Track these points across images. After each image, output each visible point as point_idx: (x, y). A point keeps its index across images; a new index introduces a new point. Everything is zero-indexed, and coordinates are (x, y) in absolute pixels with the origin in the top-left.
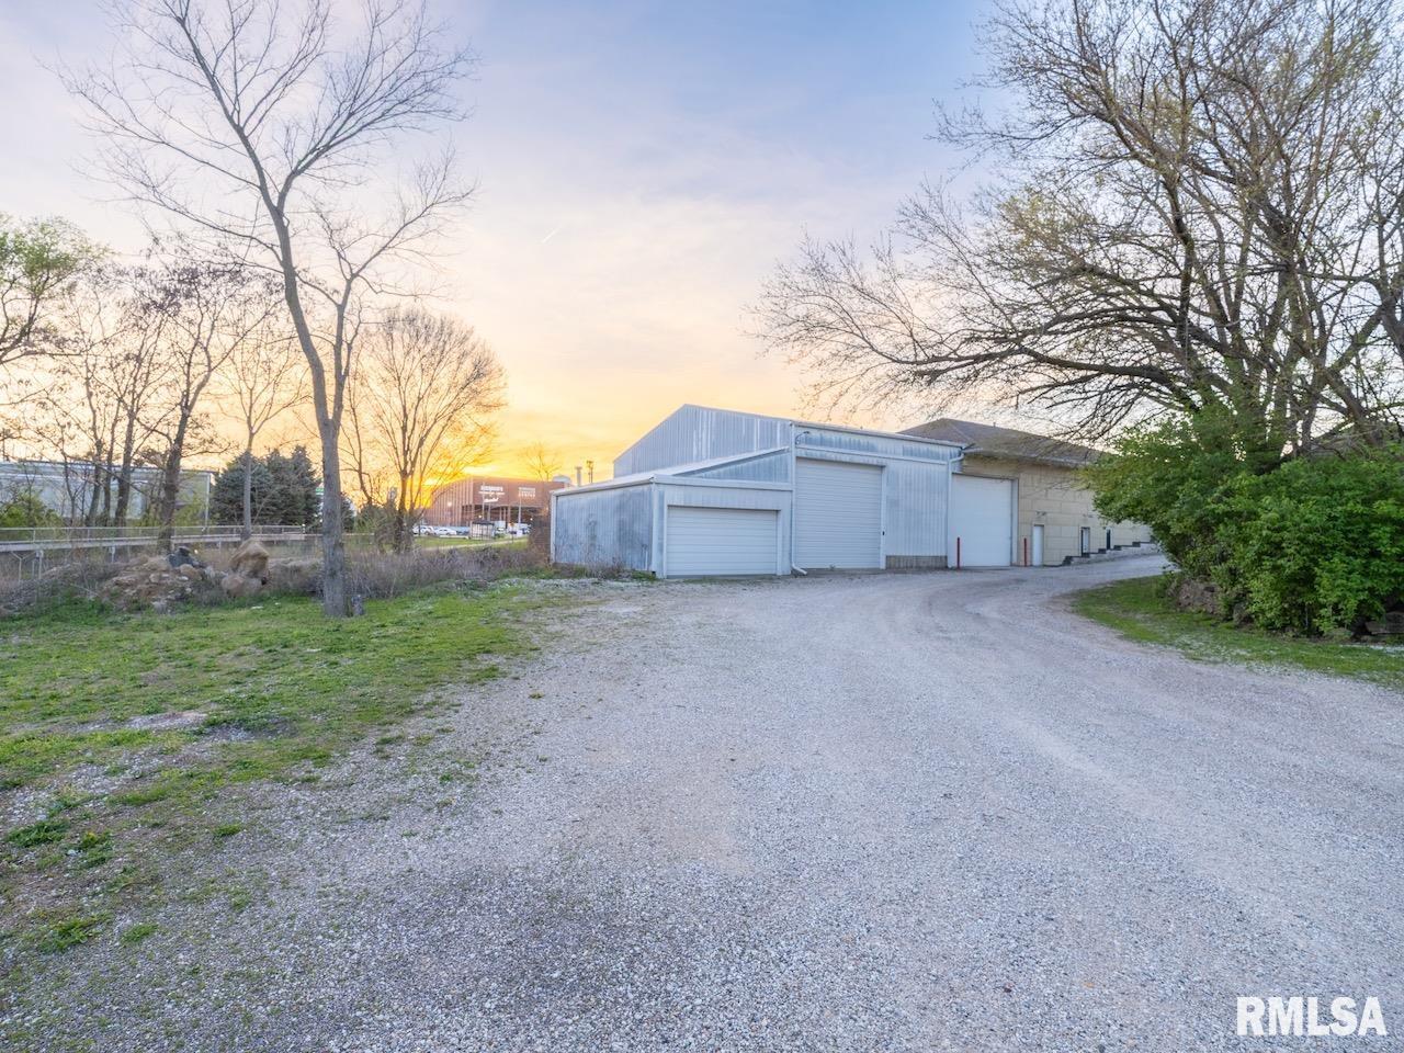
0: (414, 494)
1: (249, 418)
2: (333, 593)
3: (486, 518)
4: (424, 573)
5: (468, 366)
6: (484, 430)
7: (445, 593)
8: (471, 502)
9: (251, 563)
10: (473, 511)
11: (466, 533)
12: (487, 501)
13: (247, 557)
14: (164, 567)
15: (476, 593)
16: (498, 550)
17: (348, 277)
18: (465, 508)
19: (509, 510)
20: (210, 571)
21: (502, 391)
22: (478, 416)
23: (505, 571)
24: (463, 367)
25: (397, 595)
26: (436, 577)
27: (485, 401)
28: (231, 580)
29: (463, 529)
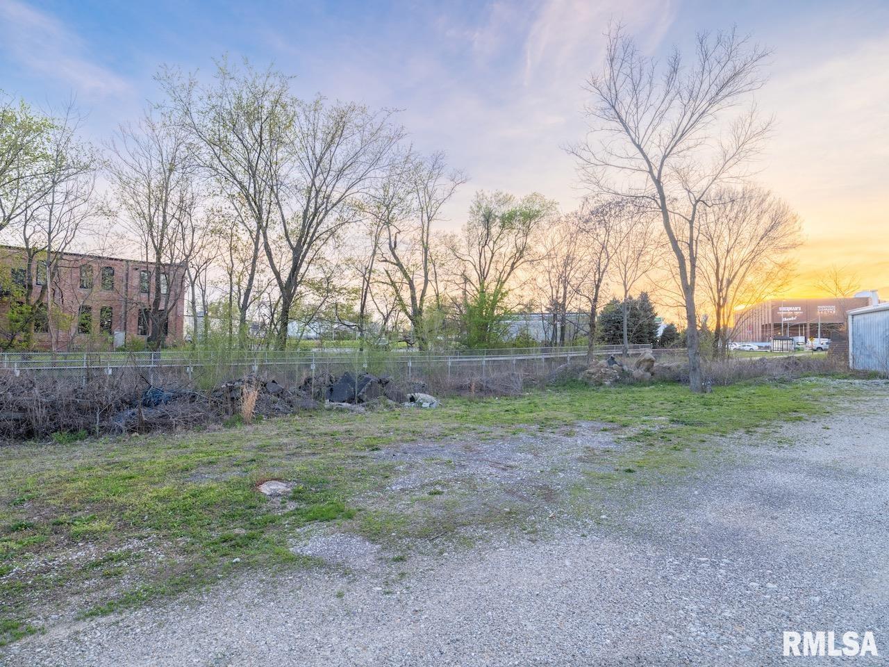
0: (726, 319)
1: (625, 282)
2: (695, 380)
3: (785, 334)
4: (745, 372)
5: (766, 221)
6: (782, 266)
7: (761, 384)
8: (770, 322)
9: (646, 364)
10: (772, 329)
11: (767, 347)
12: (786, 319)
13: (645, 360)
14: (606, 366)
15: (783, 385)
16: (799, 359)
17: (694, 203)
18: (765, 327)
19: (808, 327)
20: (625, 367)
21: (798, 233)
22: (775, 256)
23: (806, 373)
24: (762, 222)
25: (729, 384)
26: (752, 374)
27: (782, 244)
28: (638, 373)
29: (764, 344)
